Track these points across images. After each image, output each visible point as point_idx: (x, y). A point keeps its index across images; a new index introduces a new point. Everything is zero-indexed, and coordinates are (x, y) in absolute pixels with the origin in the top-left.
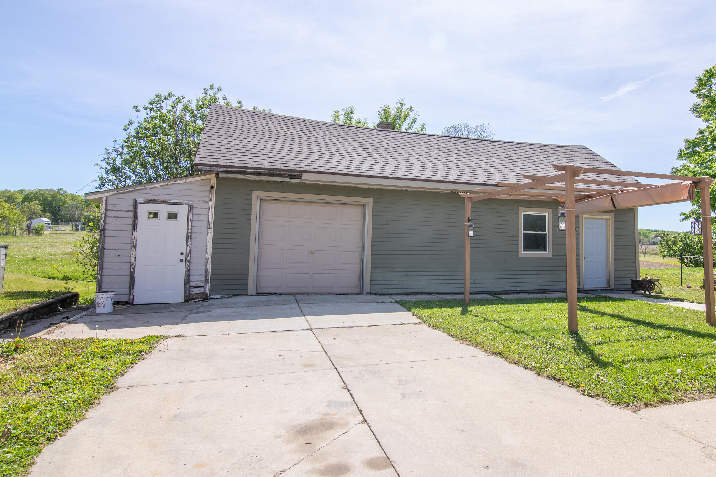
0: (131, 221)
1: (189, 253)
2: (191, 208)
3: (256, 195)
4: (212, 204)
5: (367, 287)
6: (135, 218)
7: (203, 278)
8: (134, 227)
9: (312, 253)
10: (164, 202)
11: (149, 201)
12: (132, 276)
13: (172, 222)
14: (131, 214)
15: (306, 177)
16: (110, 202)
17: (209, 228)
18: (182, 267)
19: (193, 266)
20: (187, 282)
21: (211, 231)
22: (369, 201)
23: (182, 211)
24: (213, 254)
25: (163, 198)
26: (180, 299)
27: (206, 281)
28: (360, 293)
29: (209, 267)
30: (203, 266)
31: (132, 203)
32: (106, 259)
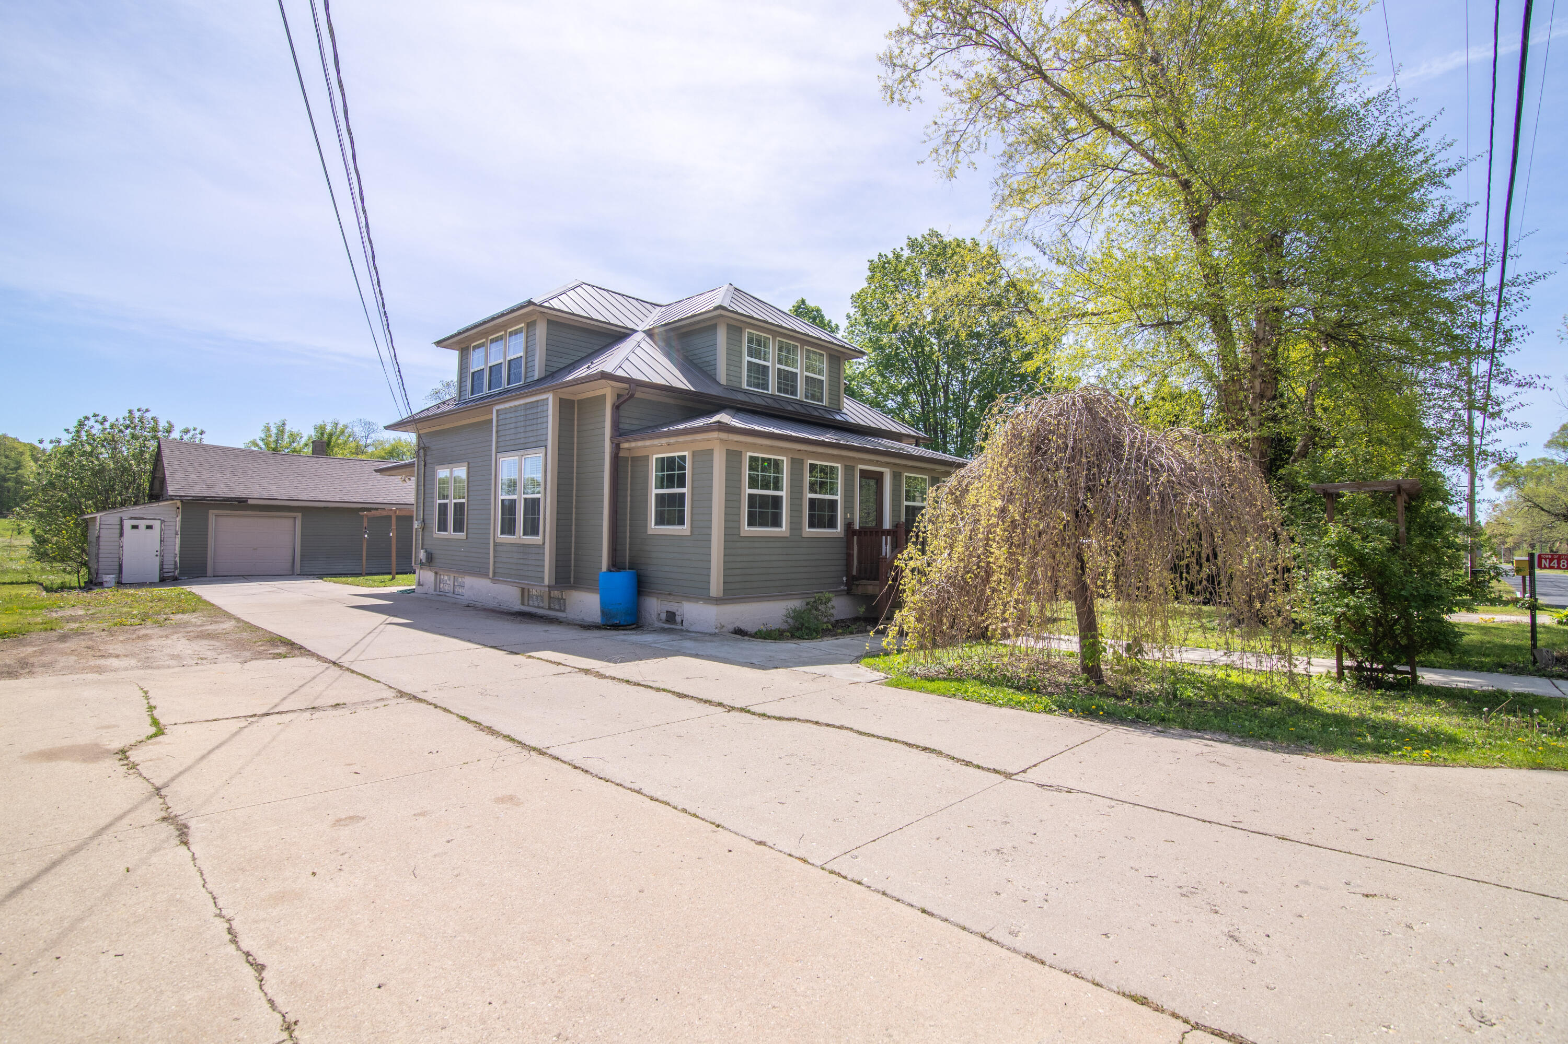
0: (118, 531)
1: (161, 551)
2: (163, 522)
3: (211, 512)
4: (179, 519)
5: (298, 570)
6: (122, 529)
7: (173, 566)
8: (121, 535)
9: (255, 549)
10: (143, 519)
11: (131, 518)
12: (121, 566)
13: (149, 531)
14: (118, 527)
15: (250, 502)
16: (103, 519)
17: (177, 534)
18: (158, 559)
19: (165, 559)
20: (161, 569)
21: (178, 537)
22: (299, 515)
23: (157, 524)
24: (180, 551)
25: (141, 516)
26: (158, 580)
27: (176, 568)
28: (293, 574)
29: (178, 559)
30: (173, 559)
31: (119, 519)
32: (101, 555)
